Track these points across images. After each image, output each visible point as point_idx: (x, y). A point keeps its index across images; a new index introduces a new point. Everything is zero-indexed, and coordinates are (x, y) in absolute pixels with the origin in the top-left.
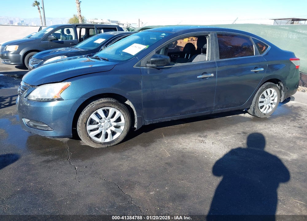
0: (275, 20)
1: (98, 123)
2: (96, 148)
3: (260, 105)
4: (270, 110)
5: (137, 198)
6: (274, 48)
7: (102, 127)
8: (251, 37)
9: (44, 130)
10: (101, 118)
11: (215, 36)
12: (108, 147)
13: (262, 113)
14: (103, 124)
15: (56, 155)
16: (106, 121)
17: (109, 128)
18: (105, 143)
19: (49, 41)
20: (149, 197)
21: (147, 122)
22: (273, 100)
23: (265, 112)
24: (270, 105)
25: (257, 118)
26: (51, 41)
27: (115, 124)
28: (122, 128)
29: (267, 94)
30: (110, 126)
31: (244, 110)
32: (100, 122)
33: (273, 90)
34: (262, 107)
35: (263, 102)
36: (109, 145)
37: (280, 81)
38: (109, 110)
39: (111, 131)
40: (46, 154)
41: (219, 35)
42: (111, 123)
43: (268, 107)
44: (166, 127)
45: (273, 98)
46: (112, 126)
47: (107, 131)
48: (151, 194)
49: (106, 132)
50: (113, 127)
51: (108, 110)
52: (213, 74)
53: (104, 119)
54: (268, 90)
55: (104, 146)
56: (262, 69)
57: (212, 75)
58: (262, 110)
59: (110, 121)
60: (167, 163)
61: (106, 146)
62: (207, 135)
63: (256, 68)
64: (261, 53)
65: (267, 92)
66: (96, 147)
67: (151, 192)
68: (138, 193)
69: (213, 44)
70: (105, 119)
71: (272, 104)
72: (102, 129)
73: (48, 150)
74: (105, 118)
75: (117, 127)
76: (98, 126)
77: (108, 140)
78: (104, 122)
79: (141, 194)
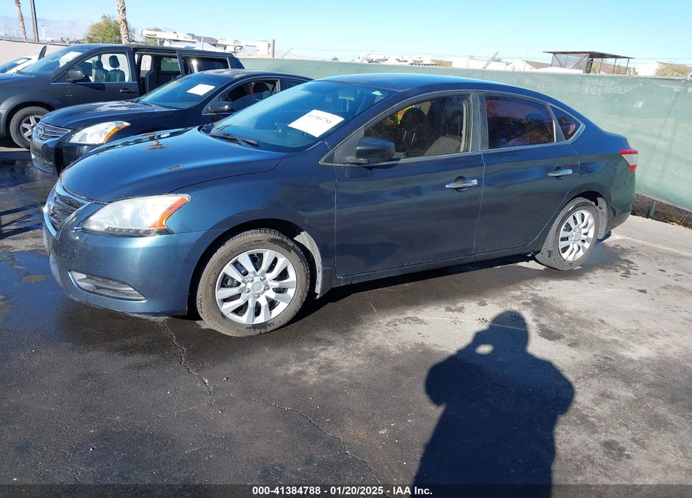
0: (554, 53)
1: (239, 284)
2: (236, 337)
3: (562, 244)
4: (581, 253)
5: (355, 442)
6: (590, 127)
7: (248, 292)
8: (549, 104)
9: (122, 299)
10: (246, 273)
11: (481, 101)
12: (260, 333)
13: (565, 261)
14: (249, 285)
15: (150, 352)
16: (256, 279)
17: (263, 293)
18: (255, 327)
19: (69, 81)
20: (378, 439)
21: (341, 280)
22: (586, 234)
23: (570, 259)
24: (581, 244)
25: (555, 272)
26: (75, 82)
27: (276, 284)
28: (291, 292)
29: (576, 223)
30: (265, 290)
31: (530, 255)
32: (244, 282)
33: (587, 214)
34: (565, 249)
35: (566, 239)
36: (263, 331)
37: (601, 196)
38: (262, 254)
39: (268, 299)
40: (127, 350)
41: (489, 98)
42: (266, 282)
43: (576, 248)
44: (374, 290)
45: (585, 231)
46: (268, 289)
47: (259, 300)
48: (382, 434)
49: (257, 302)
50: (271, 290)
51: (261, 256)
52: (476, 180)
53: (252, 275)
54: (578, 215)
55: (252, 333)
56: (570, 172)
57: (475, 182)
58: (565, 255)
59: (265, 279)
60: (397, 369)
61: (258, 331)
62: (465, 306)
63: (558, 168)
64: (568, 137)
65: (575, 218)
66: (234, 336)
67: (380, 430)
68: (353, 433)
69: (477, 116)
70: (255, 275)
71: (583, 241)
72: (248, 297)
73: (128, 341)
74: (254, 273)
75: (280, 291)
76: (240, 290)
77: (260, 319)
78: (252, 281)
79: (362, 434)
